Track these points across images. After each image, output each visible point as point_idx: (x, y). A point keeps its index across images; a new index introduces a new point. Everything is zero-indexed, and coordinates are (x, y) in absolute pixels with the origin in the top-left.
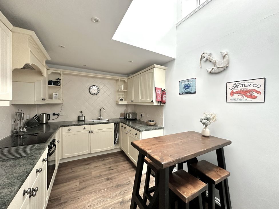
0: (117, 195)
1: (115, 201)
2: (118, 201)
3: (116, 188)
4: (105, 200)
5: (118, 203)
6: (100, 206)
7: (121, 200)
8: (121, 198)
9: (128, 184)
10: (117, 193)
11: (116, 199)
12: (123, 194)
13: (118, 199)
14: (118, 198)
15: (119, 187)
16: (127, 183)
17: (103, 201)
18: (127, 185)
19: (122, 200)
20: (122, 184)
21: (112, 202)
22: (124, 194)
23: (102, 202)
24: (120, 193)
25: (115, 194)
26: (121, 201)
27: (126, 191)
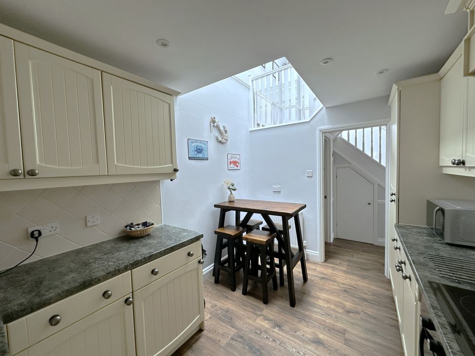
0: (274, 340)
1: (283, 336)
2: (280, 333)
3: (262, 351)
4: (294, 350)
5: (283, 331)
6: (307, 351)
7: (276, 330)
8: (273, 331)
9: (242, 337)
10: (270, 343)
11: (280, 337)
12: (266, 332)
13: (278, 334)
14: (276, 335)
15: (257, 347)
16: (240, 340)
17: (299, 352)
18: (245, 337)
19: (274, 328)
20: (247, 347)
21: (288, 338)
22: (264, 332)
23: (301, 353)
24: (267, 337)
25: (274, 344)
26: (277, 328)
27: (258, 332)
